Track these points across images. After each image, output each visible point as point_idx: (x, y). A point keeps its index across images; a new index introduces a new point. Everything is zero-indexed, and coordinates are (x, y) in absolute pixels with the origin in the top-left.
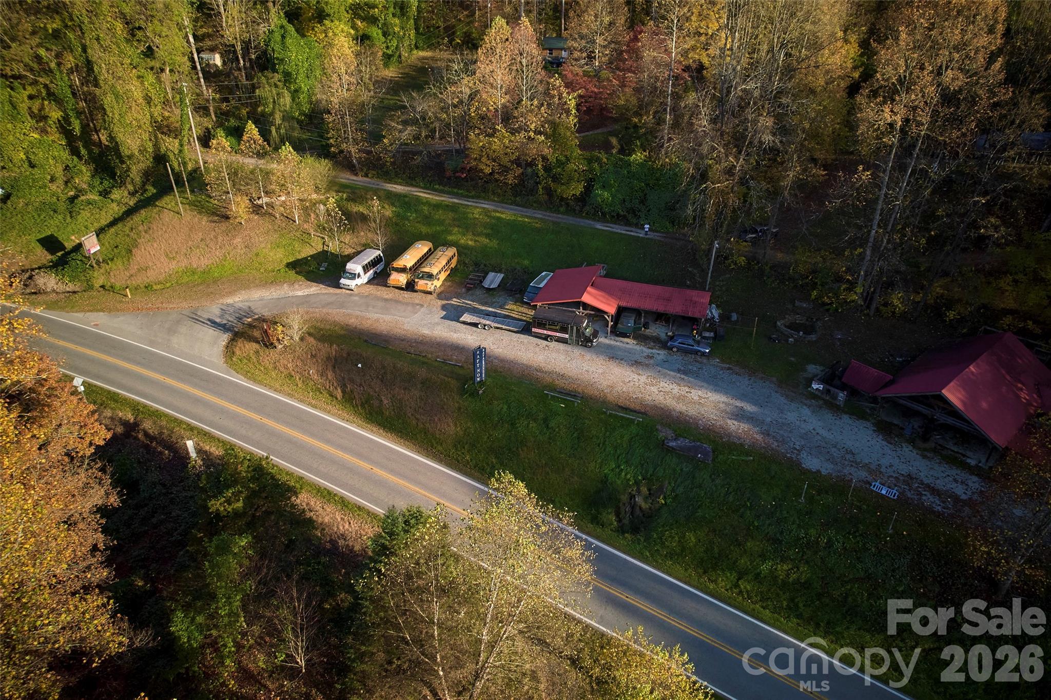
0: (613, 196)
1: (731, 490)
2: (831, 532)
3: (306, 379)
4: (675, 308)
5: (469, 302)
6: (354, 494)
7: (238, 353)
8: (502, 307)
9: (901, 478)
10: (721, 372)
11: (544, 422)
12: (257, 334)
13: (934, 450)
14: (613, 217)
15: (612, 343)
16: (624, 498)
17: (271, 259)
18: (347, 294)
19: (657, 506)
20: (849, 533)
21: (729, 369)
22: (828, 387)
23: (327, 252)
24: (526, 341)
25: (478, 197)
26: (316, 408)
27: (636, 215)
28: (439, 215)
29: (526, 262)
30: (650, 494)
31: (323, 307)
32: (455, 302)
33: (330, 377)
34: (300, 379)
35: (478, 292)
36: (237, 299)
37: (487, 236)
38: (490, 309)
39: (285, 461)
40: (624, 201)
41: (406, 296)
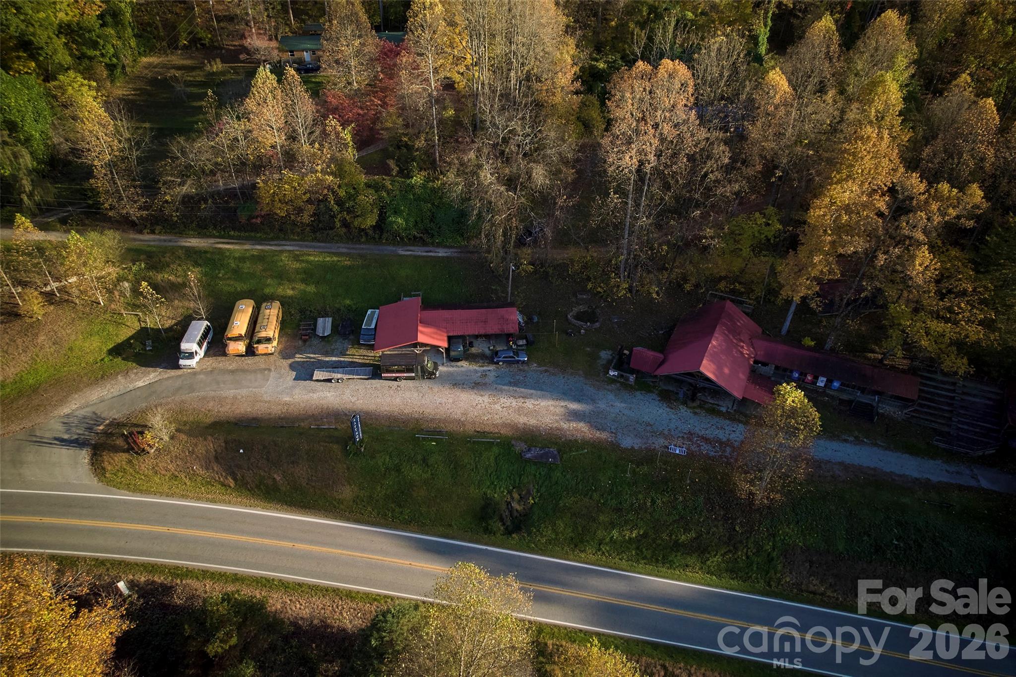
0: (406, 221)
1: (579, 480)
2: (653, 494)
3: (192, 476)
4: (493, 328)
5: (312, 356)
6: (289, 574)
7: (109, 468)
8: (343, 354)
9: (685, 436)
10: (541, 376)
11: (424, 462)
12: (120, 442)
13: (700, 407)
14: (410, 239)
15: (451, 369)
16: (504, 507)
17: (89, 351)
18: (190, 373)
19: (529, 506)
20: (664, 491)
21: (546, 371)
22: (621, 373)
23: (146, 328)
24: (378, 386)
25: (278, 238)
26: (215, 502)
27: (429, 234)
28: (247, 267)
29: (348, 302)
30: (521, 498)
31: (173, 394)
32: (299, 358)
33: (215, 469)
34: (186, 477)
35: (315, 342)
36: (74, 407)
37: (303, 281)
38: (334, 359)
39: (213, 564)
40: (416, 222)
41: (249, 362)
